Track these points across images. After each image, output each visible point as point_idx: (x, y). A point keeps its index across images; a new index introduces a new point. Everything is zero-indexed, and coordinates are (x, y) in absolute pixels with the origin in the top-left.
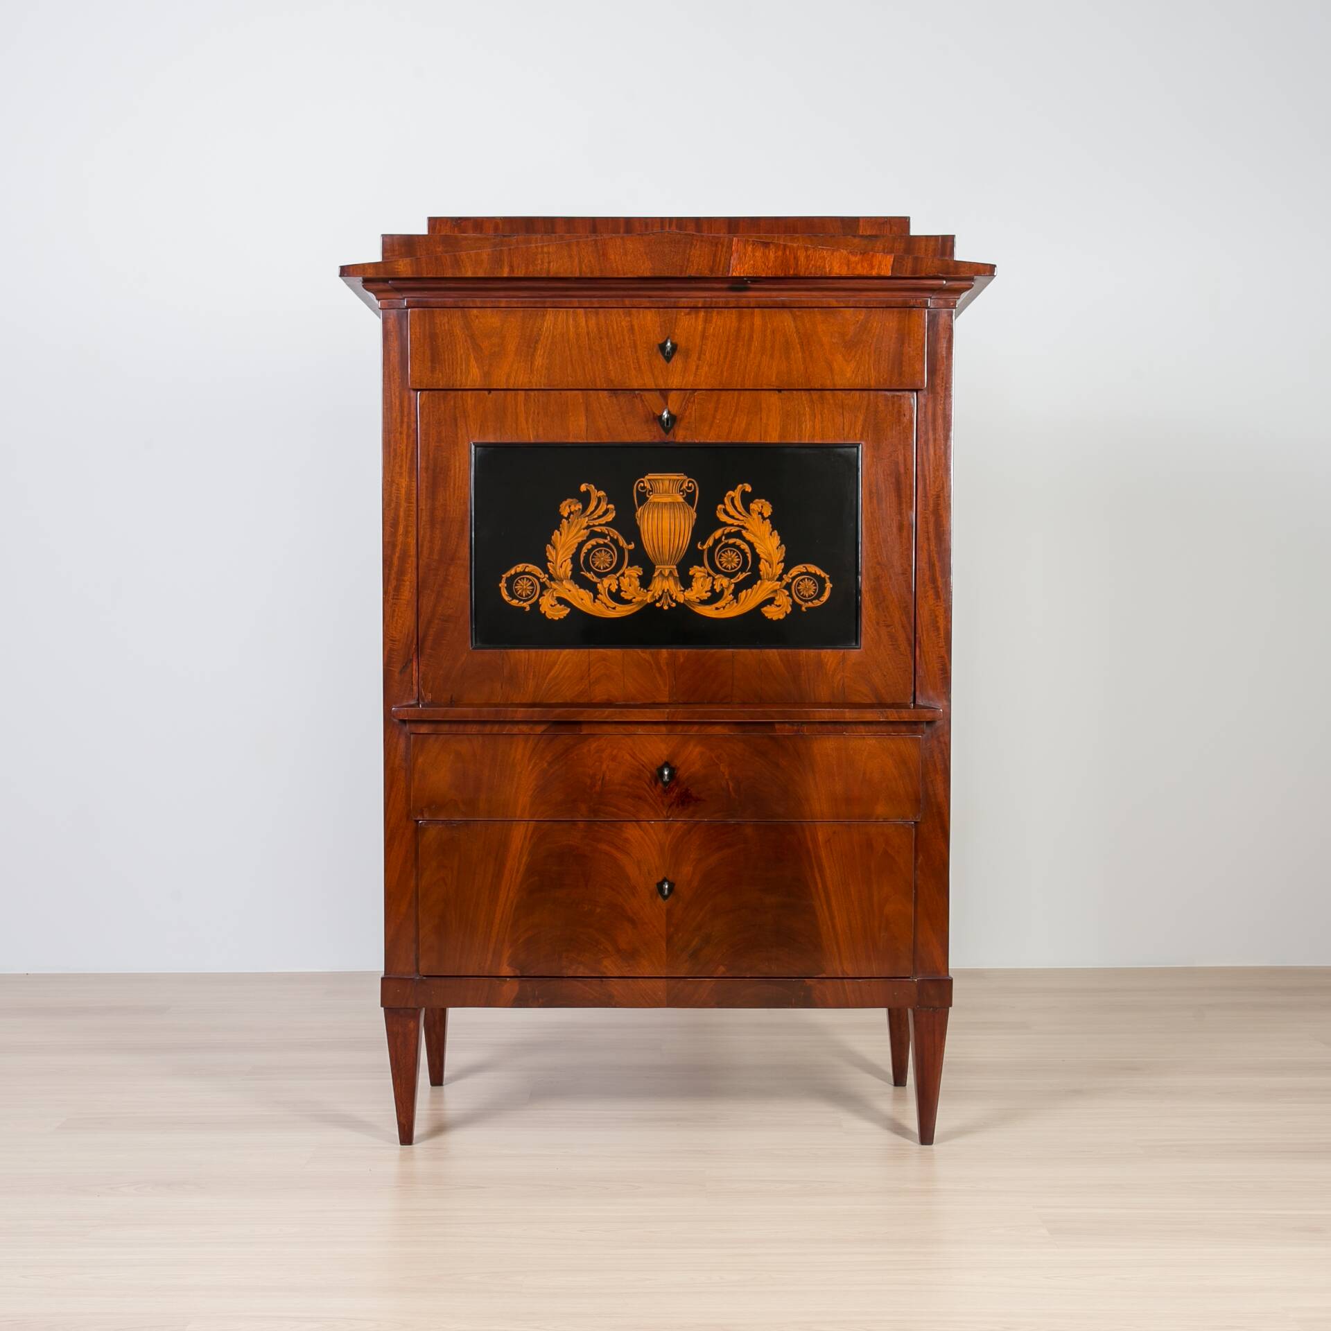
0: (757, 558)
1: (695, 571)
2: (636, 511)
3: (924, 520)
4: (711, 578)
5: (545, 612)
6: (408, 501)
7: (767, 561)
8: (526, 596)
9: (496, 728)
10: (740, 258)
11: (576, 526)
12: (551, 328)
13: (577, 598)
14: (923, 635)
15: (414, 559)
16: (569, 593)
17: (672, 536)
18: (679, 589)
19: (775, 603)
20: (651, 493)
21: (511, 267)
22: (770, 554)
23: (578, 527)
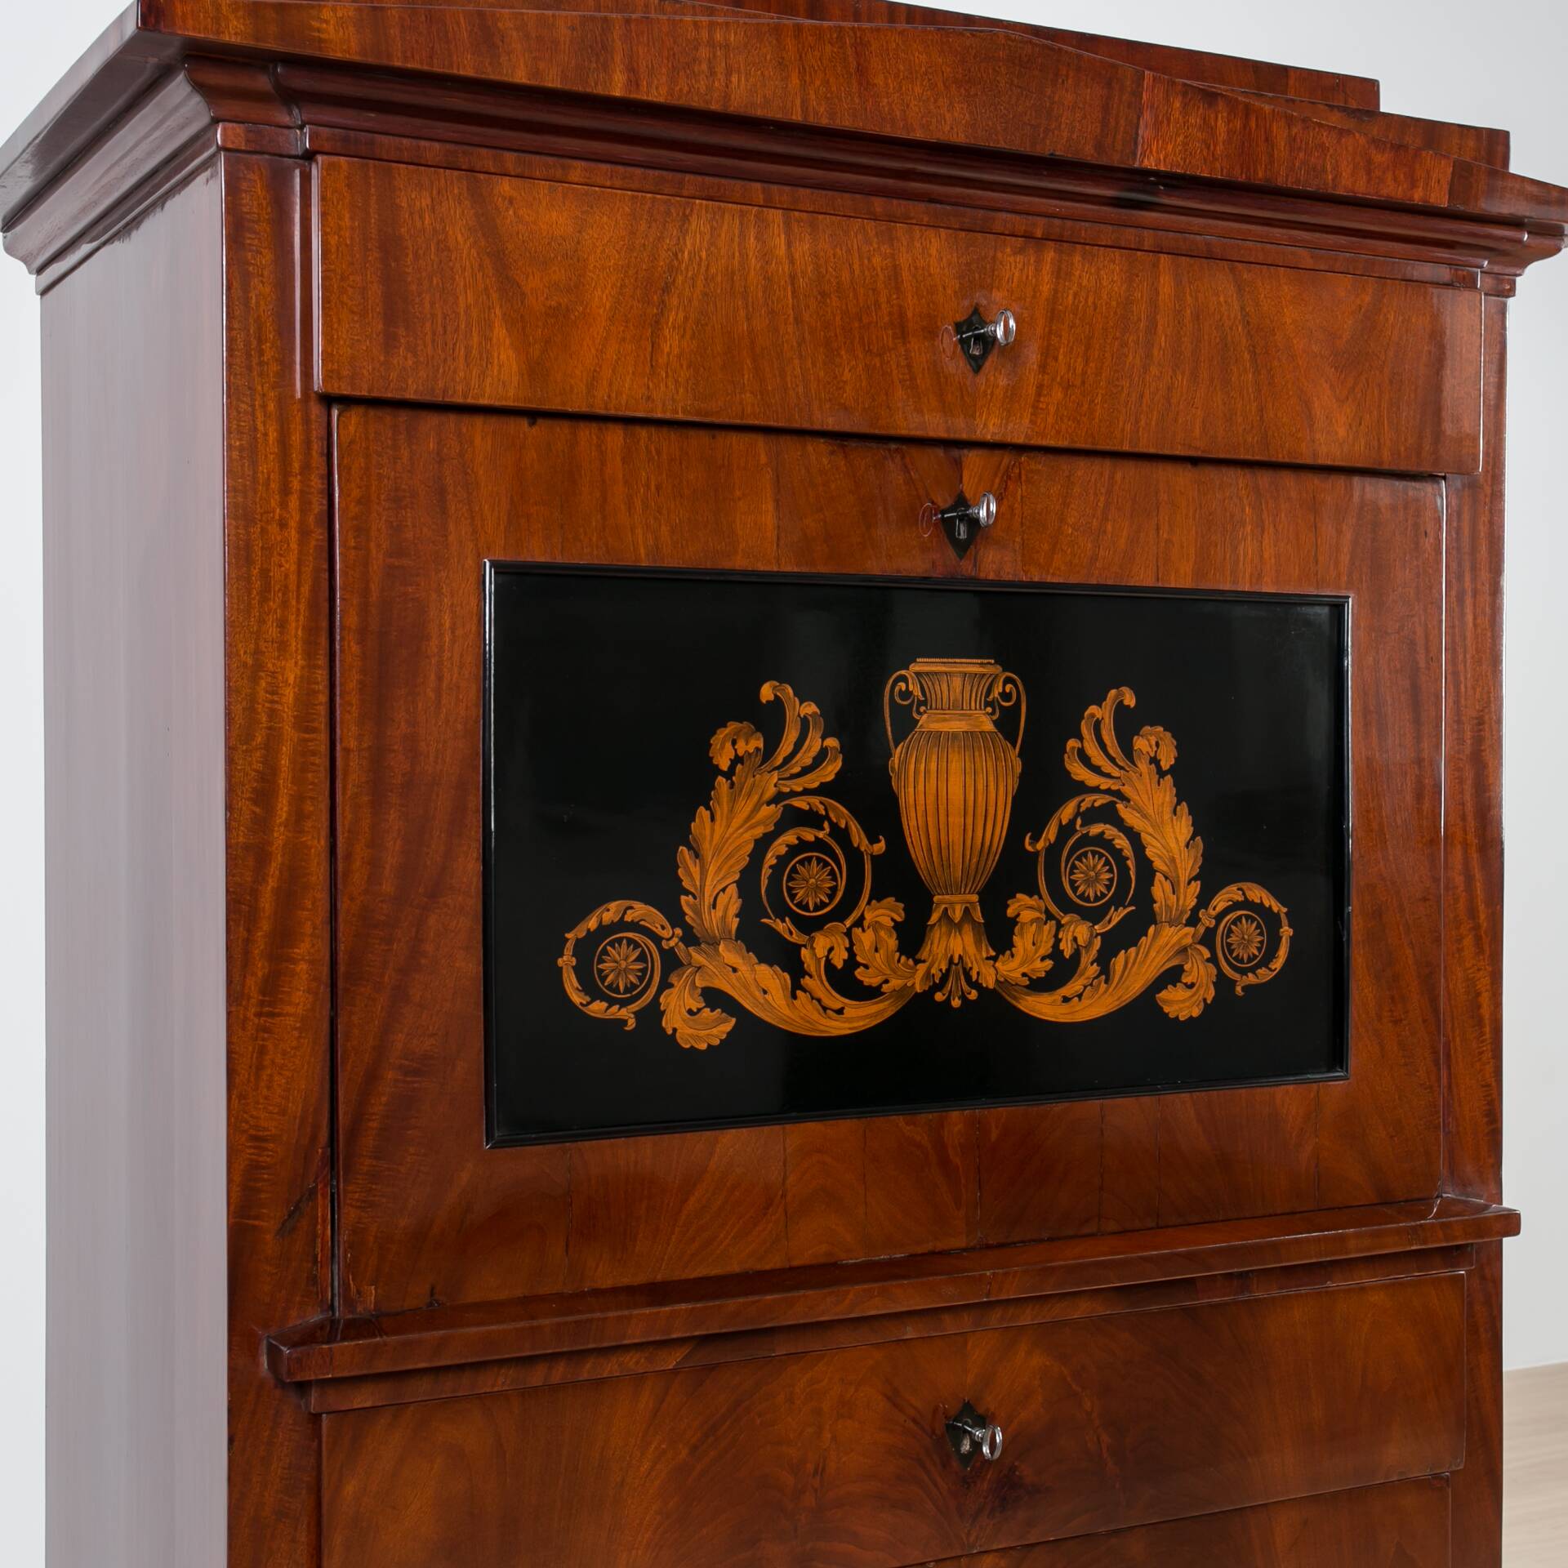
0: (1147, 870)
1: (1022, 906)
2: (890, 755)
3: (1457, 774)
4: (1054, 922)
5: (675, 1030)
6: (303, 723)
7: (1166, 878)
8: (627, 990)
9: (559, 1372)
10: (1157, 124)
11: (749, 795)
12: (704, 254)
13: (753, 988)
14: (1454, 1037)
15: (322, 896)
16: (733, 975)
17: (970, 820)
18: (985, 955)
19: (1186, 979)
20: (922, 709)
21: (632, 69)
22: (1173, 860)
23: (755, 798)
